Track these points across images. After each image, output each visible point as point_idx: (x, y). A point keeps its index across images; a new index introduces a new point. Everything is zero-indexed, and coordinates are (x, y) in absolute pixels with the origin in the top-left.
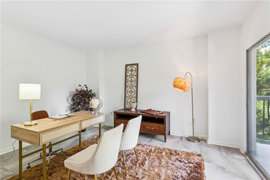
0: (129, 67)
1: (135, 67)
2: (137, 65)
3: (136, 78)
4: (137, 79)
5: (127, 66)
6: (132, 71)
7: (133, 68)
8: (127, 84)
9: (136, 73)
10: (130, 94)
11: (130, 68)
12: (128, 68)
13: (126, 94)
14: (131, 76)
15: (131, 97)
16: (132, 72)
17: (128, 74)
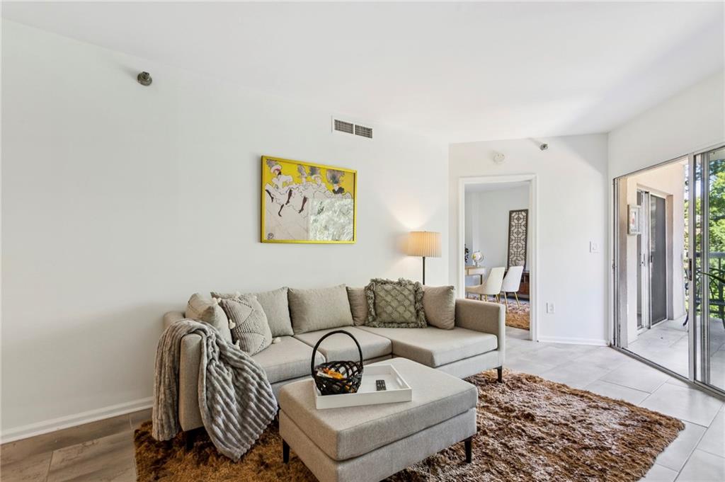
0: (515, 213)
1: (524, 214)
2: (526, 211)
3: (524, 229)
4: (526, 230)
5: (511, 212)
6: (518, 219)
7: (521, 216)
8: (512, 237)
9: (524, 222)
10: (516, 250)
11: (517, 216)
12: (513, 215)
13: (511, 251)
14: (518, 226)
15: (517, 254)
16: (518, 221)
17: (513, 224)
